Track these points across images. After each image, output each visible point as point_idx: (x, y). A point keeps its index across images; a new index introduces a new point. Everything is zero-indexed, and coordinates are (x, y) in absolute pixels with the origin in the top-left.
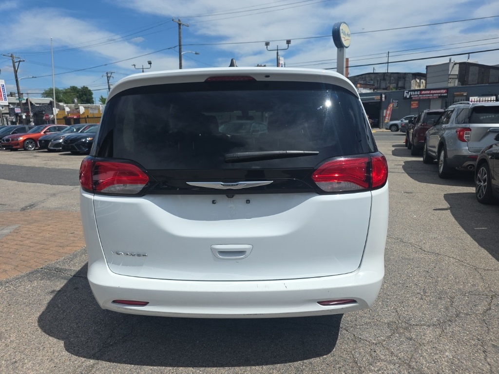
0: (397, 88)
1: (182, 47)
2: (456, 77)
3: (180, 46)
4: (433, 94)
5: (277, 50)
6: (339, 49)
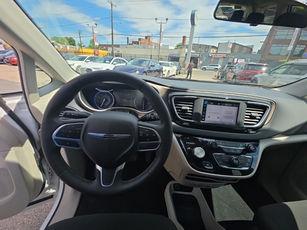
0: (205, 51)
1: (113, 18)
2: (230, 49)
3: (112, 17)
4: (221, 56)
5: (161, 23)
6: (192, 26)
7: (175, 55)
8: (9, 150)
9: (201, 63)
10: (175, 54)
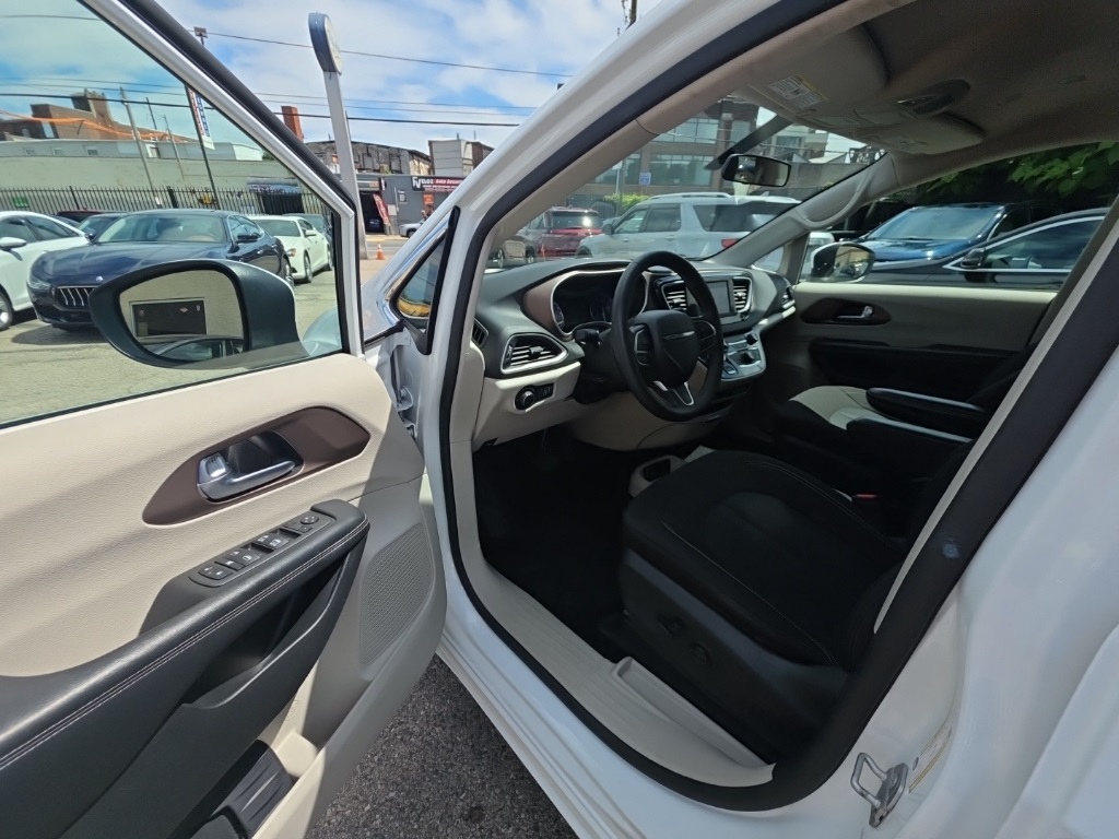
0: (392, 171)
4: (450, 185)
6: (328, 73)
7: (279, 187)
8: (369, 483)
9: (395, 214)
10: (277, 180)
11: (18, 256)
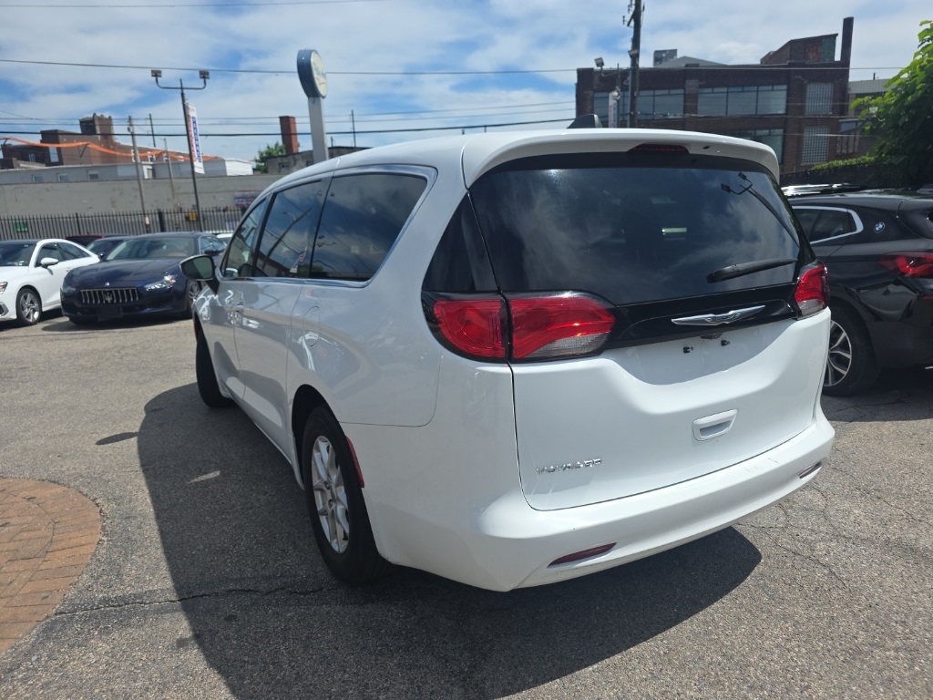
5: (181, 88)
6: (312, 98)
11: (51, 272)
